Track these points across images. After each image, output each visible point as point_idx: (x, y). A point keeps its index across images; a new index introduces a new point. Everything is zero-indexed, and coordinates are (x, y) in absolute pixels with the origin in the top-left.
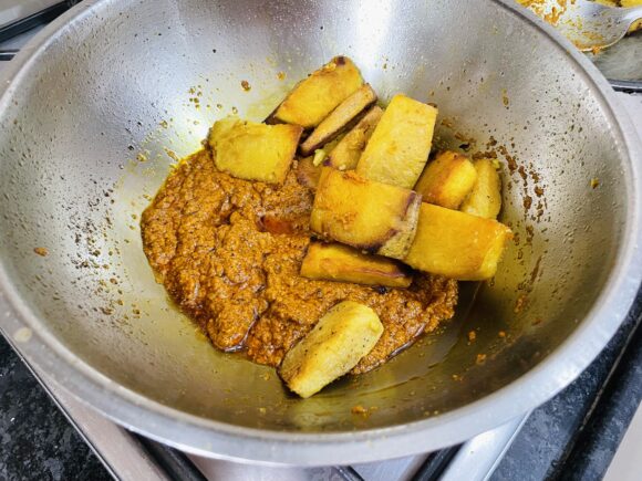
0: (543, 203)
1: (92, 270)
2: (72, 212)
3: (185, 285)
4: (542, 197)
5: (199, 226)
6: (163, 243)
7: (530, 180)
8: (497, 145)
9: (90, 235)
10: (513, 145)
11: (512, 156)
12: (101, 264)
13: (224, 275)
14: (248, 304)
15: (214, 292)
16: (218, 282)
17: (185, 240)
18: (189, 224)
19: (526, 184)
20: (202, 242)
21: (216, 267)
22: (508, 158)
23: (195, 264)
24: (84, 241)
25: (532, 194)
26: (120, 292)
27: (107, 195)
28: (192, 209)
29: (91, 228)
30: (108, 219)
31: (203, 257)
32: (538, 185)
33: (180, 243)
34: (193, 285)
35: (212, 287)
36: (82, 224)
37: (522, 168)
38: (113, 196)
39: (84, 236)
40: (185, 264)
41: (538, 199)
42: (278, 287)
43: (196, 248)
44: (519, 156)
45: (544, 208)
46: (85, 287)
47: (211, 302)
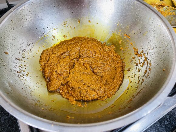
0: (149, 73)
1: (20, 61)
2: (21, 46)
3: (45, 71)
4: (150, 71)
5: (55, 57)
6: (44, 59)
7: (149, 65)
8: (144, 53)
9: (24, 53)
10: (148, 54)
11: (146, 57)
12: (23, 61)
13: (57, 71)
14: (61, 81)
15: (53, 75)
16: (54, 73)
17: (50, 60)
18: (53, 56)
19: (147, 66)
20: (54, 61)
21: (55, 69)
22: (145, 57)
23: (50, 66)
24: (21, 54)
25: (148, 70)
26: (26, 69)
27: (33, 44)
28: (55, 52)
29: (25, 51)
30: (31, 50)
31: (53, 65)
32: (150, 67)
33: (49, 60)
34: (47, 72)
35: (52, 74)
36: (23, 49)
37: (148, 61)
38: (34, 44)
39: (22, 52)
40: (48, 66)
41: (149, 71)
42: (71, 78)
43: (52, 63)
44: (148, 57)
45: (149, 74)
46: (16, 65)
47: (51, 78)
